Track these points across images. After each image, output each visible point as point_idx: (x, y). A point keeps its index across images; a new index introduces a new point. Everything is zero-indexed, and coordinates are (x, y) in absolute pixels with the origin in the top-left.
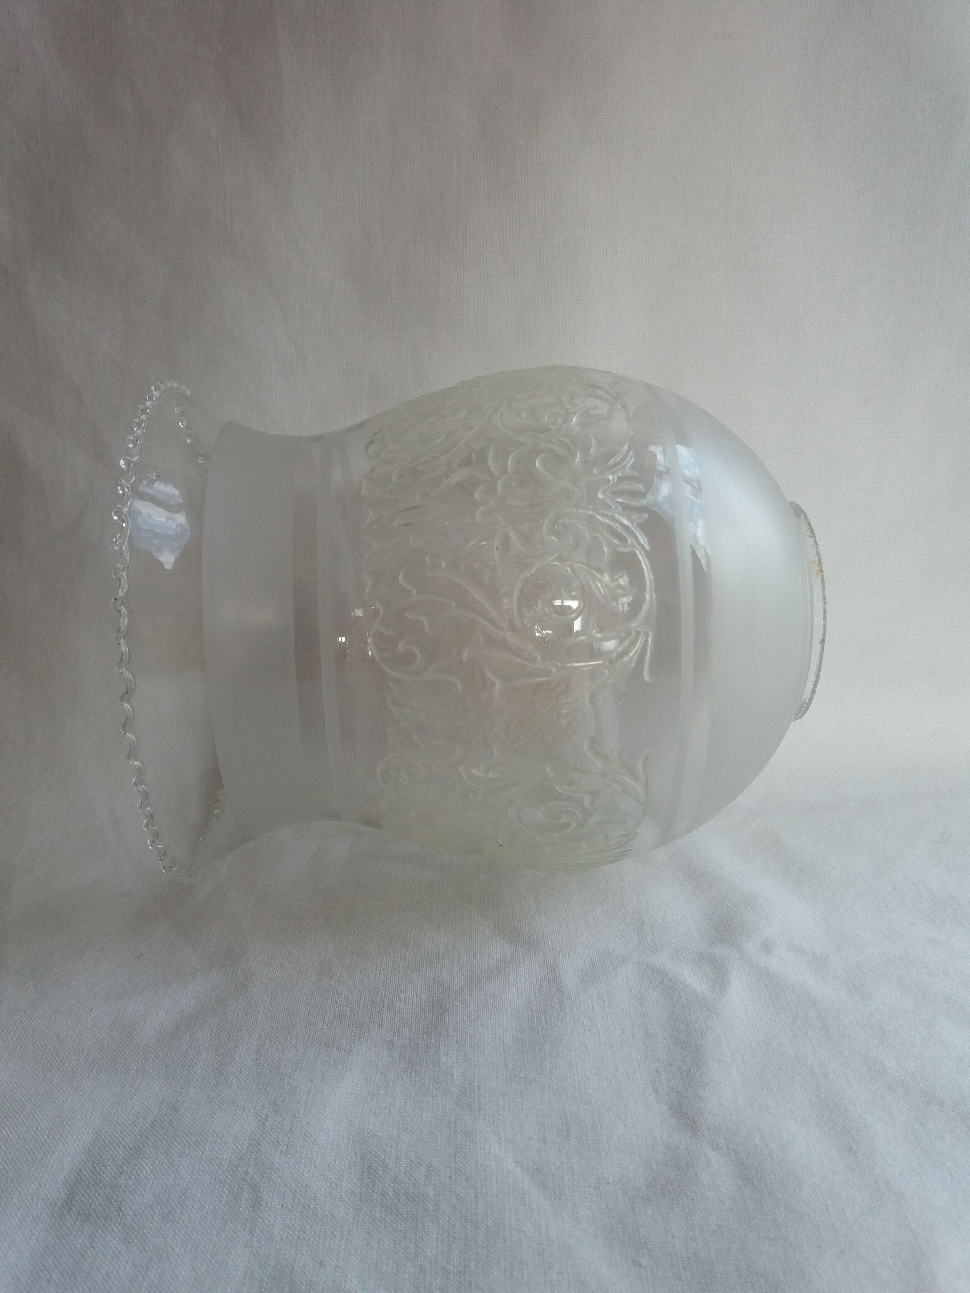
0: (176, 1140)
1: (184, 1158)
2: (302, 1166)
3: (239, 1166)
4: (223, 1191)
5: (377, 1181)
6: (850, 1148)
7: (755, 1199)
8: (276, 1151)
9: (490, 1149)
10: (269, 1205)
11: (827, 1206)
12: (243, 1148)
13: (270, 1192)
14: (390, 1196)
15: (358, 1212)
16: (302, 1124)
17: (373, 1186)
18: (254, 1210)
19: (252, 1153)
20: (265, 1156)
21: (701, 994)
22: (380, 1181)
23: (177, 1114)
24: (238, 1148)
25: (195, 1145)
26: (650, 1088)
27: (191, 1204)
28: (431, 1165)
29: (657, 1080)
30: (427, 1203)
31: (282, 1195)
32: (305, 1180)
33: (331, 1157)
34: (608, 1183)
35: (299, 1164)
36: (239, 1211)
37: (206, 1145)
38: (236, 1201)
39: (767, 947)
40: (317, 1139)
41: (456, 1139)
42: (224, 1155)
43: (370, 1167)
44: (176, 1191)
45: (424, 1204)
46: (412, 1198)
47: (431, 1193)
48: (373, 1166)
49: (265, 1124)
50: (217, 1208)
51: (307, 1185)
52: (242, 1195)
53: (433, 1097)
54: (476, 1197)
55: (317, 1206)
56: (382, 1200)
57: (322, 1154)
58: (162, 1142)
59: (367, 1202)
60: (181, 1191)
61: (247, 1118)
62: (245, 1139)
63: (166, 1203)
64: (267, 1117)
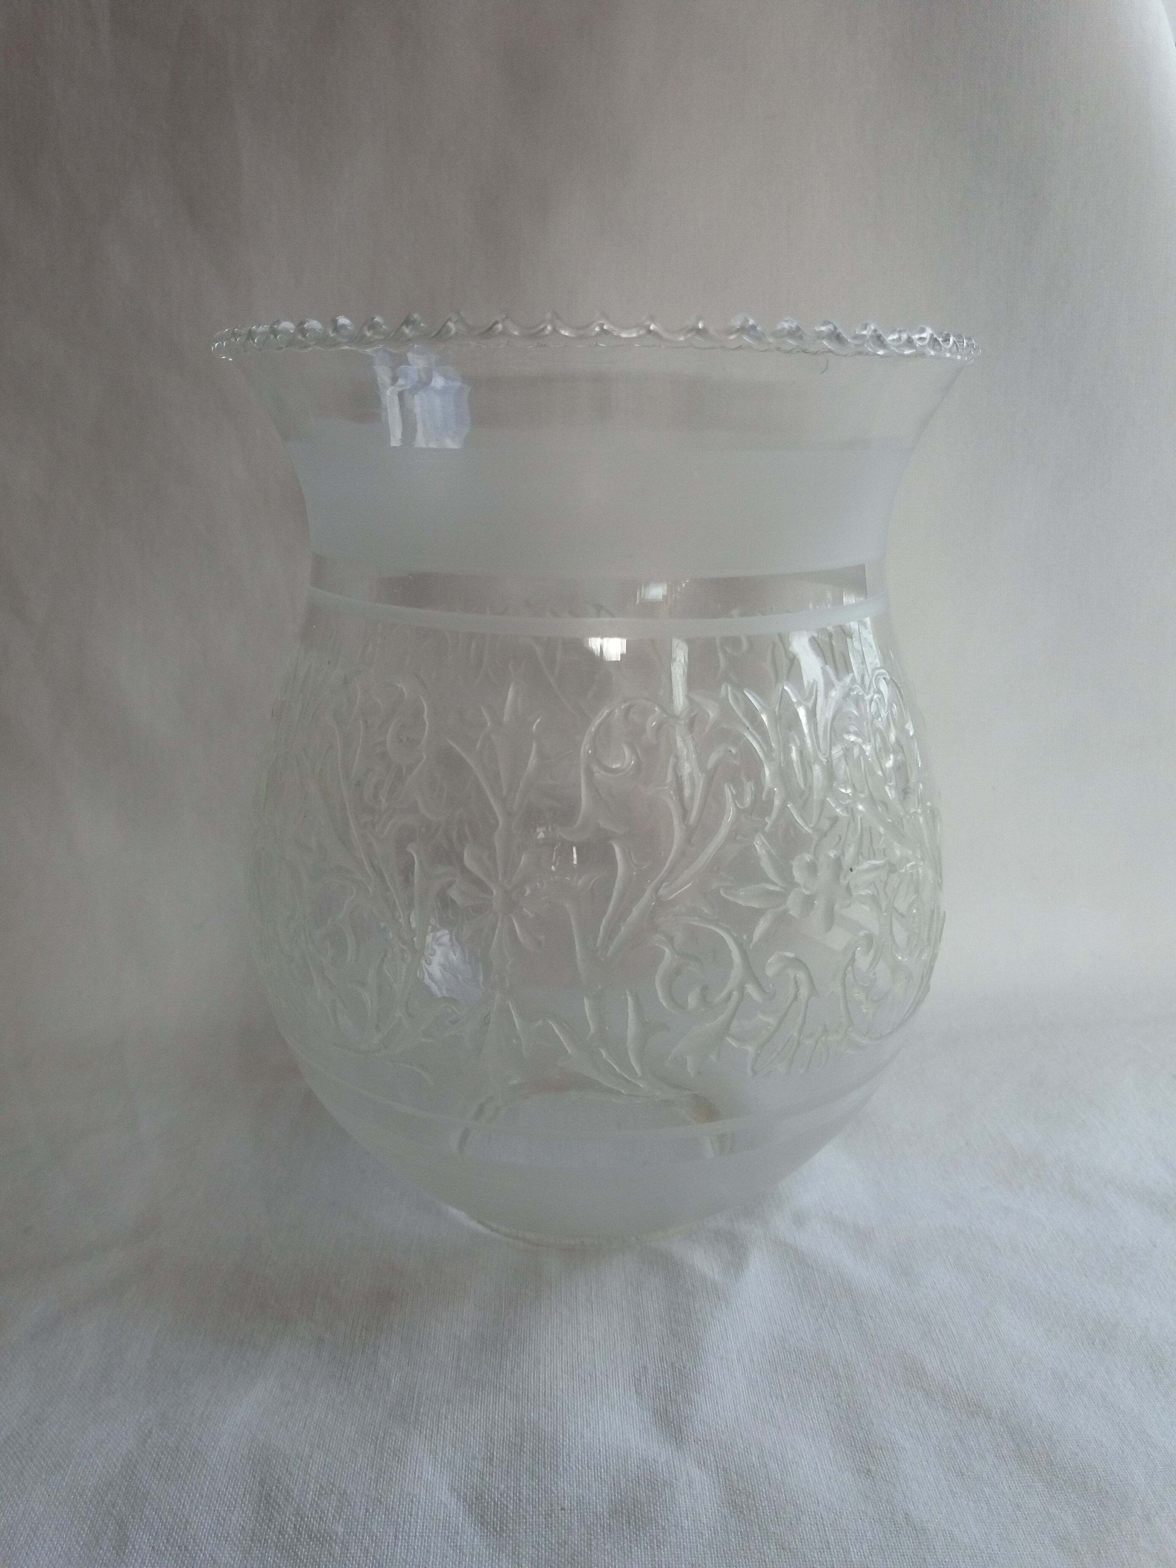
0: (32, 1461)
1: (39, 1484)
2: (184, 1495)
3: (107, 1495)
4: (82, 1529)
5: (275, 1514)
6: (869, 1470)
7: (741, 1532)
8: (154, 1476)
9: (422, 1473)
10: (137, 1547)
11: (828, 1543)
12: (114, 1472)
13: (140, 1530)
14: (289, 1535)
15: (247, 1555)
16: (193, 1440)
17: (270, 1520)
18: (117, 1553)
19: (124, 1478)
20: (140, 1482)
21: (710, 1278)
22: (280, 1515)
23: (40, 1427)
24: (108, 1472)
25: (55, 1467)
26: (633, 1389)
27: (40, 1544)
28: (345, 1492)
29: (643, 1379)
30: (333, 1544)
31: (154, 1534)
32: (186, 1513)
33: (222, 1483)
34: (563, 1509)
35: (181, 1493)
36: (98, 1554)
37: (69, 1468)
38: (97, 1541)
39: (800, 1219)
40: (208, 1460)
41: (382, 1459)
42: (89, 1481)
43: (269, 1495)
44: (25, 1527)
45: (330, 1545)
46: (316, 1536)
47: (341, 1530)
48: (273, 1494)
49: (145, 1441)
50: (72, 1550)
51: (187, 1521)
52: (105, 1533)
53: (362, 1407)
54: (395, 1536)
55: (196, 1548)
56: (278, 1539)
57: (212, 1478)
58: (14, 1461)
59: (260, 1541)
60: (30, 1527)
61: (126, 1433)
62: (118, 1460)
63: (10, 1542)
64: (150, 1432)
